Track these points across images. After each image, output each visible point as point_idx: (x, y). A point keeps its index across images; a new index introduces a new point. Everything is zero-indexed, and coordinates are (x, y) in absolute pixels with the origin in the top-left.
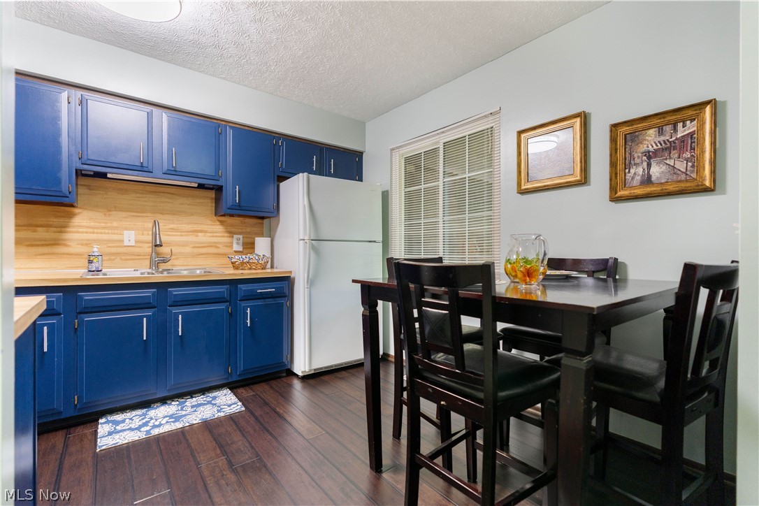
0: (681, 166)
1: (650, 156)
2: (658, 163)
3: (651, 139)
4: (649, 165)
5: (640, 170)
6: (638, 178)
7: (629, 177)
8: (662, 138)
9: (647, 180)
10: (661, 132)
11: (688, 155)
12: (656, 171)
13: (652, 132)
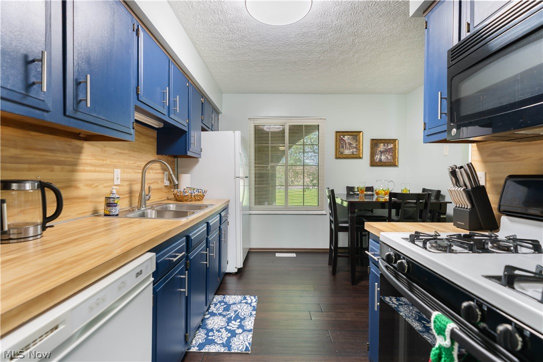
0: (389, 157)
1: (381, 152)
2: (384, 155)
3: (382, 147)
4: (381, 155)
5: (379, 157)
6: (378, 159)
7: (375, 158)
8: (385, 147)
9: (381, 160)
10: (384, 145)
11: (391, 154)
12: (383, 158)
13: (382, 144)
